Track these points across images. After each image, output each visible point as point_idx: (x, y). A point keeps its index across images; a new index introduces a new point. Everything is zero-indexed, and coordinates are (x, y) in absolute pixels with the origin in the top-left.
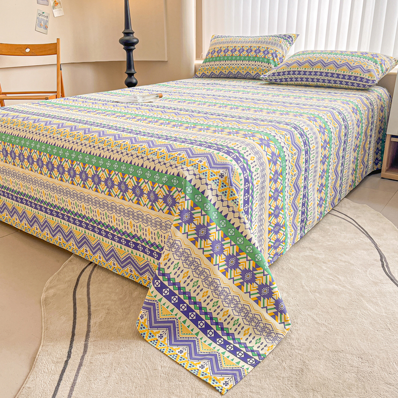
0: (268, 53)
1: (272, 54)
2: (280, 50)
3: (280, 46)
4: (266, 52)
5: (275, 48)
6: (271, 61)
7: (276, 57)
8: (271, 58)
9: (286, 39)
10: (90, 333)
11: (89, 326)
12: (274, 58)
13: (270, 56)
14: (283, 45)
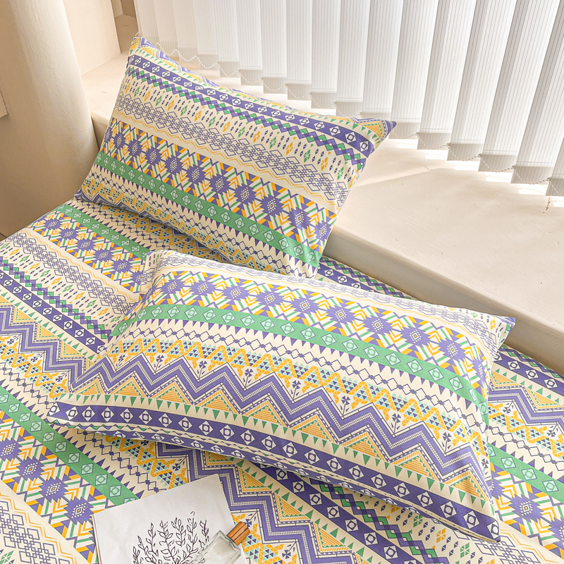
0: (279, 209)
1: (291, 216)
2: (318, 198)
3: (323, 179)
4: (272, 205)
5: (302, 190)
6: (287, 244)
7: (306, 224)
8: (288, 232)
9: (344, 152)
12: (295, 231)
13: (282, 221)
14: (333, 177)
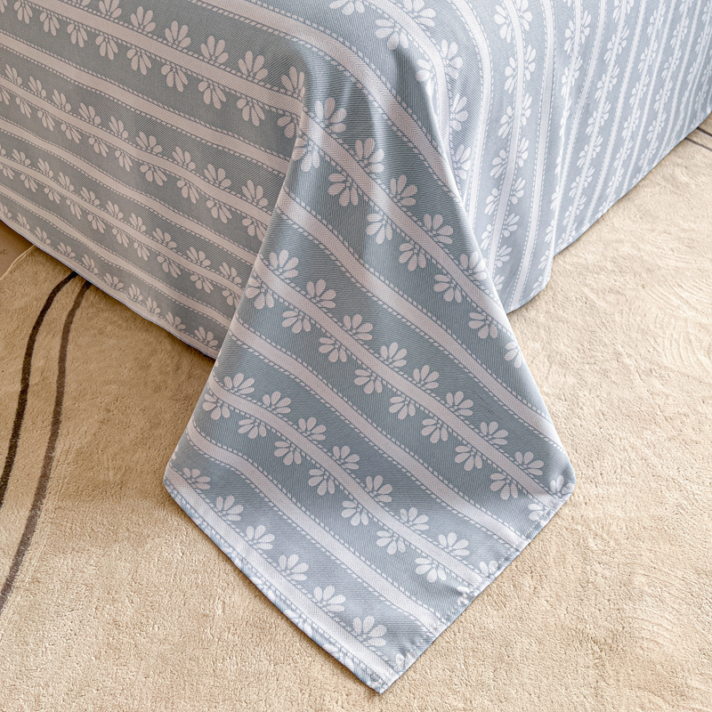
10: (50, 484)
11: (48, 459)
